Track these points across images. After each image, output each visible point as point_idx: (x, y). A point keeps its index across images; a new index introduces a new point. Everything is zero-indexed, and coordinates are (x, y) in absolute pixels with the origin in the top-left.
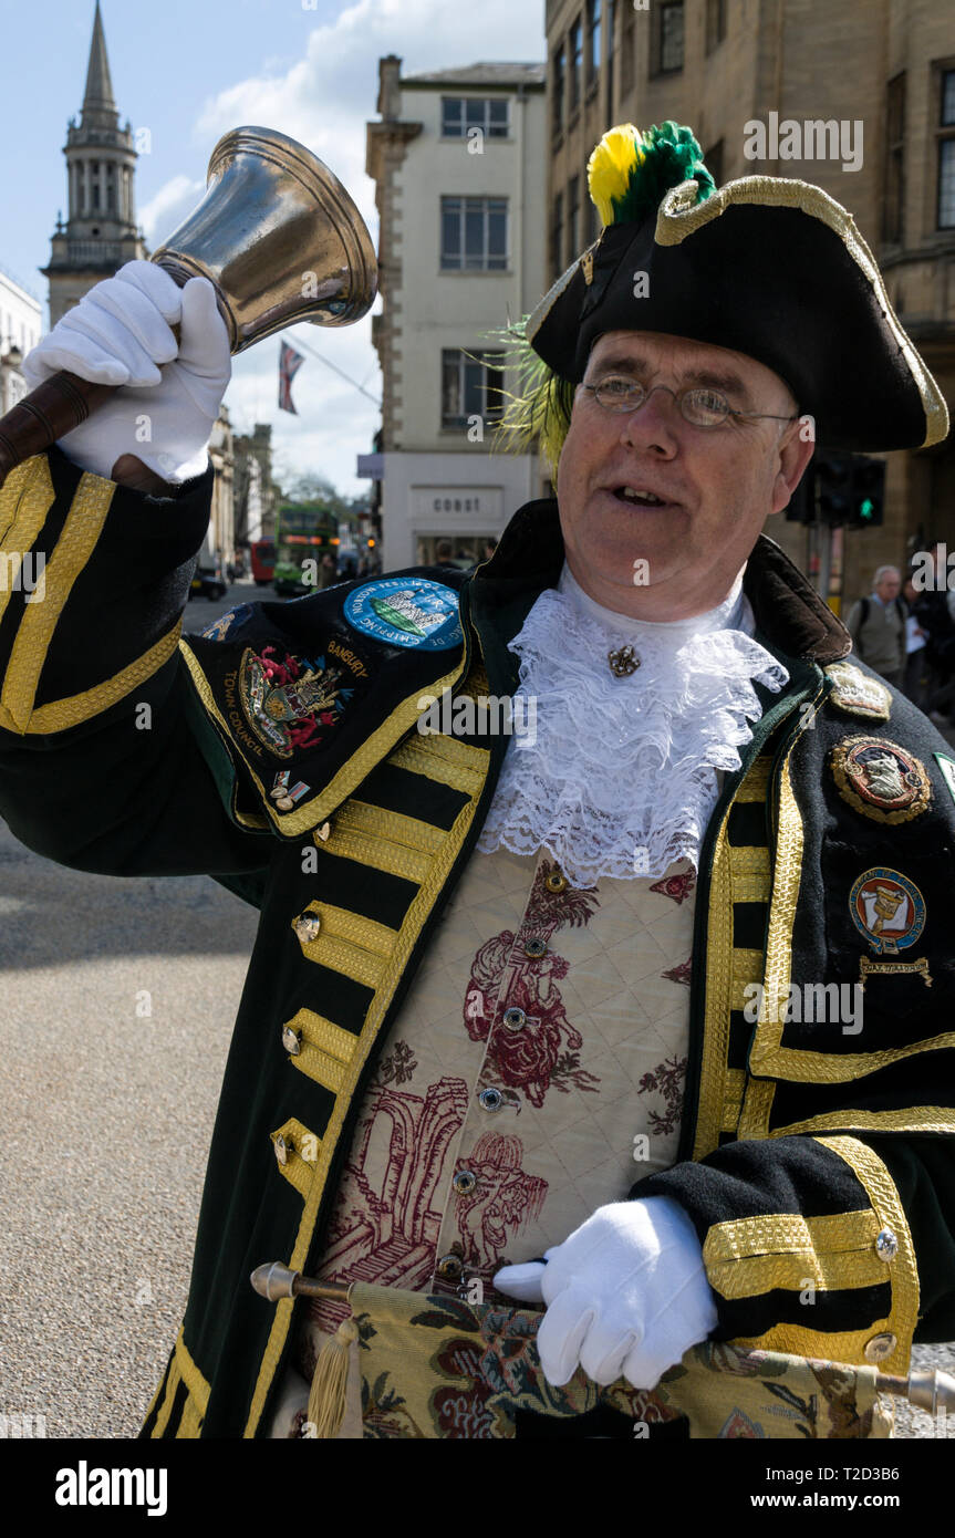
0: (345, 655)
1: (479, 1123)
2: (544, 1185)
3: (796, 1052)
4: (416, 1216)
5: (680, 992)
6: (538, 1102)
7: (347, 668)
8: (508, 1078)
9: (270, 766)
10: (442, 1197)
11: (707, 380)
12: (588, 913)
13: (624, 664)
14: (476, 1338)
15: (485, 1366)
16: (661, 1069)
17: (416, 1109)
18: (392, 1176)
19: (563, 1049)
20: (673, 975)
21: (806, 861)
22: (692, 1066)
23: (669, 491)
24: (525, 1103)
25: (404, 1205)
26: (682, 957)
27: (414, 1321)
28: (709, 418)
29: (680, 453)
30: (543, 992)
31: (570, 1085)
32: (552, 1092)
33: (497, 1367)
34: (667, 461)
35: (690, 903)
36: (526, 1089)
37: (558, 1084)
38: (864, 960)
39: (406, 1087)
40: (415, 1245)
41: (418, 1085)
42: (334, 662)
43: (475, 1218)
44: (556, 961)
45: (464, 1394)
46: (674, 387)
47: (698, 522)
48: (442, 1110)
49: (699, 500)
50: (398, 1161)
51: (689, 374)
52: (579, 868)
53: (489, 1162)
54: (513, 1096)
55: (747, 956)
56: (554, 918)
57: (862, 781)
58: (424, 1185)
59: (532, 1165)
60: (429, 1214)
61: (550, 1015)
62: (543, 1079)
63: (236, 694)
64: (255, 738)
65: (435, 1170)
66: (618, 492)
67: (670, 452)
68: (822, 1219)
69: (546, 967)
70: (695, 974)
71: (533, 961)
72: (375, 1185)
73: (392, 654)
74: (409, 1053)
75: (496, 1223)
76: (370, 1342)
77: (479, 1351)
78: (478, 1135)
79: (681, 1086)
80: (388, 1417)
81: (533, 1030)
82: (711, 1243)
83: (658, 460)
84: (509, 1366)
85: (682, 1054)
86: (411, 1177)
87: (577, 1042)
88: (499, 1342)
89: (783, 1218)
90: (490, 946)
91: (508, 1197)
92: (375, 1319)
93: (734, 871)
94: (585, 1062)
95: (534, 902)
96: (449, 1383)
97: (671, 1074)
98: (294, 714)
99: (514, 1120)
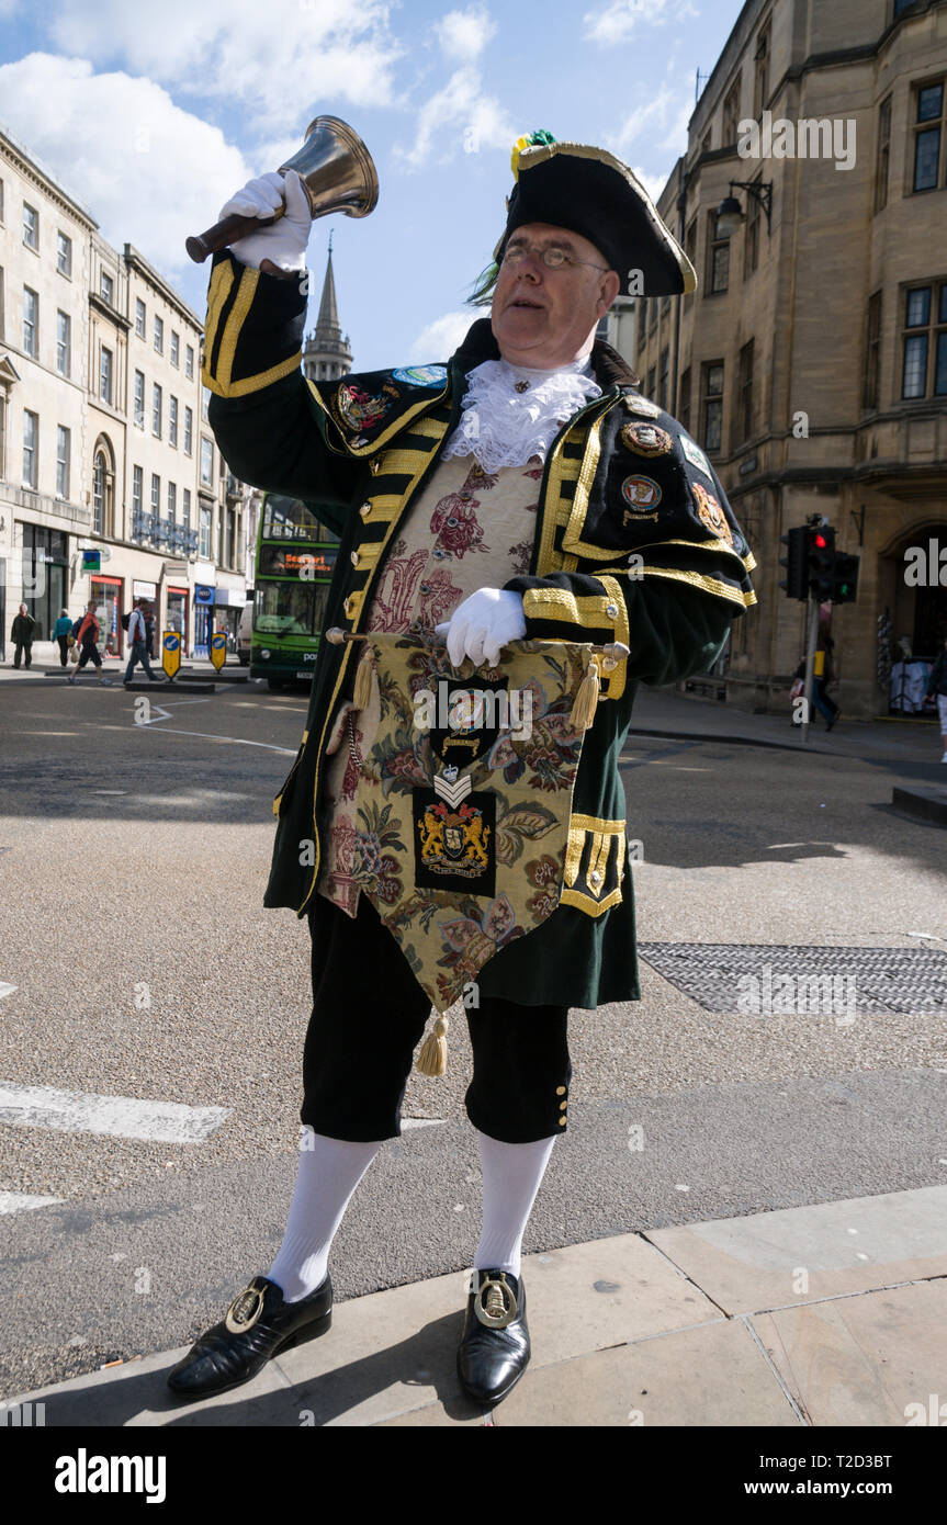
0: (390, 390)
1: (433, 565)
2: (461, 591)
3: (587, 545)
4: (403, 610)
5: (533, 515)
6: (461, 557)
7: (390, 394)
8: (448, 547)
9: (351, 434)
10: (414, 600)
11: (555, 244)
12: (493, 485)
13: (522, 388)
14: (424, 651)
15: (430, 662)
16: (520, 546)
17: (405, 565)
18: (393, 595)
19: (474, 536)
20: (530, 508)
21: (600, 465)
22: (536, 546)
23: (537, 300)
24: (455, 558)
25: (398, 607)
26: (535, 501)
27: (397, 646)
28: (555, 262)
29: (542, 281)
30: (467, 513)
31: (476, 549)
32: (467, 553)
33: (435, 663)
34: (537, 285)
35: (540, 480)
36: (455, 551)
37: (471, 549)
38: (626, 512)
39: (403, 557)
40: (402, 623)
41: (407, 556)
42: (386, 394)
43: (428, 606)
44: (475, 502)
45: (421, 676)
46: (539, 249)
47: (551, 315)
48: (416, 563)
49: (552, 304)
50: (396, 589)
51: (546, 242)
52: (490, 466)
53: (435, 582)
54: (449, 554)
55: (565, 502)
56: (477, 486)
57: (636, 439)
58: (408, 595)
59: (455, 583)
60: (410, 608)
61: (470, 522)
62: (464, 548)
63: (336, 403)
64: (345, 424)
65: (412, 589)
66: (516, 304)
67: (537, 281)
68: (583, 599)
69: (470, 503)
70: (540, 509)
71: (464, 501)
72: (386, 602)
73: (412, 388)
74: (404, 543)
75: (438, 608)
76: (380, 658)
77: (427, 657)
78: (432, 570)
79: (530, 555)
80: (391, 691)
81: (461, 528)
82: (526, 597)
83: (532, 285)
84: (439, 662)
85: (531, 541)
86: (402, 594)
87: (481, 532)
88: (434, 653)
89: (561, 591)
90: (446, 499)
91: (444, 596)
92: (380, 648)
93: (561, 468)
94: (484, 542)
95: (467, 481)
96: (415, 672)
97: (525, 549)
98: (364, 416)
99: (450, 564)
